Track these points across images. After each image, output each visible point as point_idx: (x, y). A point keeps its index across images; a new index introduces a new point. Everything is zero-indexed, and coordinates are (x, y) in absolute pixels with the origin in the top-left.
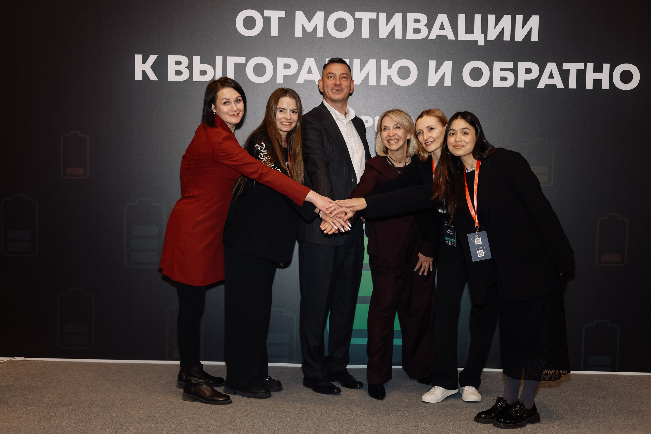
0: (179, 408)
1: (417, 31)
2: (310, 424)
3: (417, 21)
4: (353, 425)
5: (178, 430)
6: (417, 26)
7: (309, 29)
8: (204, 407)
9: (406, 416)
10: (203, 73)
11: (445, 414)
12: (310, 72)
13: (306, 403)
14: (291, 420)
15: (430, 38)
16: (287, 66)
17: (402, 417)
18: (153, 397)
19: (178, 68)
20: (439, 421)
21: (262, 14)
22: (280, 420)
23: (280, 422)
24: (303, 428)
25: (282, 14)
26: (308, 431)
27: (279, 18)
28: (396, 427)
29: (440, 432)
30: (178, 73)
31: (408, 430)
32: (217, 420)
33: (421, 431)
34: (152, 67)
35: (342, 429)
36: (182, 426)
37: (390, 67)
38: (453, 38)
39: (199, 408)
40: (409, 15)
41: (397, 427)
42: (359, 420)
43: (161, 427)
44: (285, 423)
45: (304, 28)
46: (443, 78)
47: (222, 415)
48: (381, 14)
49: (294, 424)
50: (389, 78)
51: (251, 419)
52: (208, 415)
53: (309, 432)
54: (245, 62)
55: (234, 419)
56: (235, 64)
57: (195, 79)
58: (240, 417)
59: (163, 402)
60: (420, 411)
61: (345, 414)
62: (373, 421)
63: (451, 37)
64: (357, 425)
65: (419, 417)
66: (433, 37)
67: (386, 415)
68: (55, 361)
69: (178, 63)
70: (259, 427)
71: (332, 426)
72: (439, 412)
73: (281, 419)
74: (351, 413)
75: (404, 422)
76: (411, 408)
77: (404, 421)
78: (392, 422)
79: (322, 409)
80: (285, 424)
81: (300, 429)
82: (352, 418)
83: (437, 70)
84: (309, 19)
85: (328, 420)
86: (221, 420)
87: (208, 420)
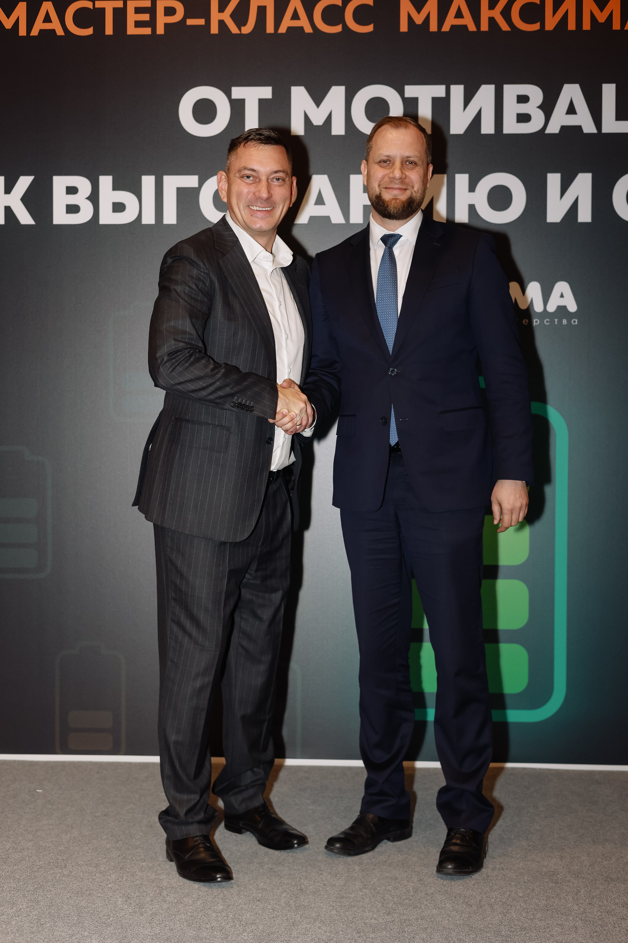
0: (56, 865)
1: (524, 118)
2: (322, 905)
3: (523, 99)
4: (414, 908)
5: (43, 921)
6: (523, 108)
7: (318, 120)
8: (108, 864)
9: (525, 882)
10: (118, 207)
11: (605, 875)
12: (320, 201)
13: (316, 850)
14: (284, 895)
15: (548, 131)
17: (515, 886)
18: (12, 837)
19: (72, 200)
20: (594, 894)
21: (228, 94)
22: (260, 895)
23: (259, 901)
24: (306, 917)
25: (266, 92)
26: (318, 924)
27: (262, 102)
28: (505, 911)
29: (600, 922)
30: (73, 209)
31: (532, 919)
32: (130, 896)
33: (560, 922)
34: (24, 199)
35: (389, 918)
36: (53, 911)
37: (472, 188)
38: (594, 130)
39: (97, 866)
40: (507, 88)
41: (507, 912)
42: (427, 894)
43: (8, 915)
44: (270, 904)
45: (307, 120)
46: (574, 207)
47: (141, 884)
48: (453, 88)
49: (289, 906)
50: (472, 208)
51: (200, 893)
52: (113, 882)
53: (319, 928)
54: (197, 186)
55: (165, 893)
56: (179, 190)
57: (103, 220)
58: (178, 889)
59: (28, 849)
60: (552, 870)
61: (396, 879)
62: (455, 897)
63: (589, 128)
64: (423, 907)
65: (551, 885)
66: (553, 128)
67: (483, 880)
69: (72, 190)
70: (214, 915)
71: (369, 911)
72: (592, 871)
73: (262, 892)
74: (409, 876)
75: (520, 897)
76: (532, 861)
77: (521, 895)
78: (496, 898)
79: (350, 867)
80: (270, 907)
81: (301, 918)
82: (411, 889)
83: (564, 190)
84: (318, 100)
85: (361, 893)
86: (137, 894)
87: (111, 894)
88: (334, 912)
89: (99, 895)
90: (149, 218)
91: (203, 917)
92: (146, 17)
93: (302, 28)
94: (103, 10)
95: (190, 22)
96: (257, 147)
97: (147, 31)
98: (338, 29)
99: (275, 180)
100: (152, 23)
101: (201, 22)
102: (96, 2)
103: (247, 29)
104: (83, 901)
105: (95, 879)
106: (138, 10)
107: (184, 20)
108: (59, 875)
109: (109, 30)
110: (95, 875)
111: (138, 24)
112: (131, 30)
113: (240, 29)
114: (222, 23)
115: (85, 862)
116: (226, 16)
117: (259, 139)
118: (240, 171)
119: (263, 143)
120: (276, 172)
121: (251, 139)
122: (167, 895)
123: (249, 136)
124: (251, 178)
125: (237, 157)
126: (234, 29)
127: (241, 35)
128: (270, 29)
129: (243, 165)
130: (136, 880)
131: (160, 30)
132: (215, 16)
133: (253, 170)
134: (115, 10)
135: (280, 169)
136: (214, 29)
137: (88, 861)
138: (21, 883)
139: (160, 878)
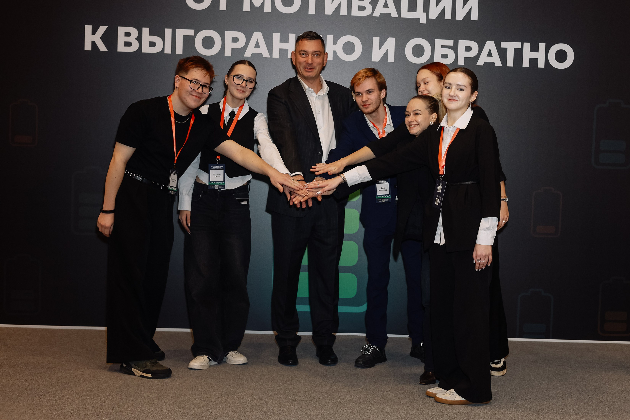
1: (362, 8)
2: (249, 383)
4: (291, 384)
6: (362, 3)
7: (257, 3)
10: (152, 44)
12: (257, 45)
14: (232, 380)
15: (374, 15)
16: (235, 40)
18: (98, 359)
19: (128, 39)
23: (220, 382)
24: (242, 387)
30: (128, 44)
34: (102, 38)
37: (335, 43)
38: (396, 16)
45: (252, 4)
46: (386, 54)
49: (234, 384)
50: (335, 53)
54: (194, 35)
56: (184, 37)
57: (144, 51)
62: (310, 381)
63: (394, 15)
64: (295, 384)
66: (377, 14)
69: (128, 34)
70: (200, 386)
71: (270, 386)
73: (222, 379)
75: (339, 382)
78: (328, 382)
80: (225, 384)
81: (239, 387)
82: (290, 379)
83: (381, 46)
85: (267, 380)
90: (168, 50)
96: (307, 41)
99: (315, 55)
117: (308, 38)
118: (299, 51)
119: (309, 39)
120: (316, 52)
121: (305, 37)
123: (304, 36)
124: (305, 55)
125: (299, 45)
129: (301, 49)
133: (305, 51)
135: (317, 50)
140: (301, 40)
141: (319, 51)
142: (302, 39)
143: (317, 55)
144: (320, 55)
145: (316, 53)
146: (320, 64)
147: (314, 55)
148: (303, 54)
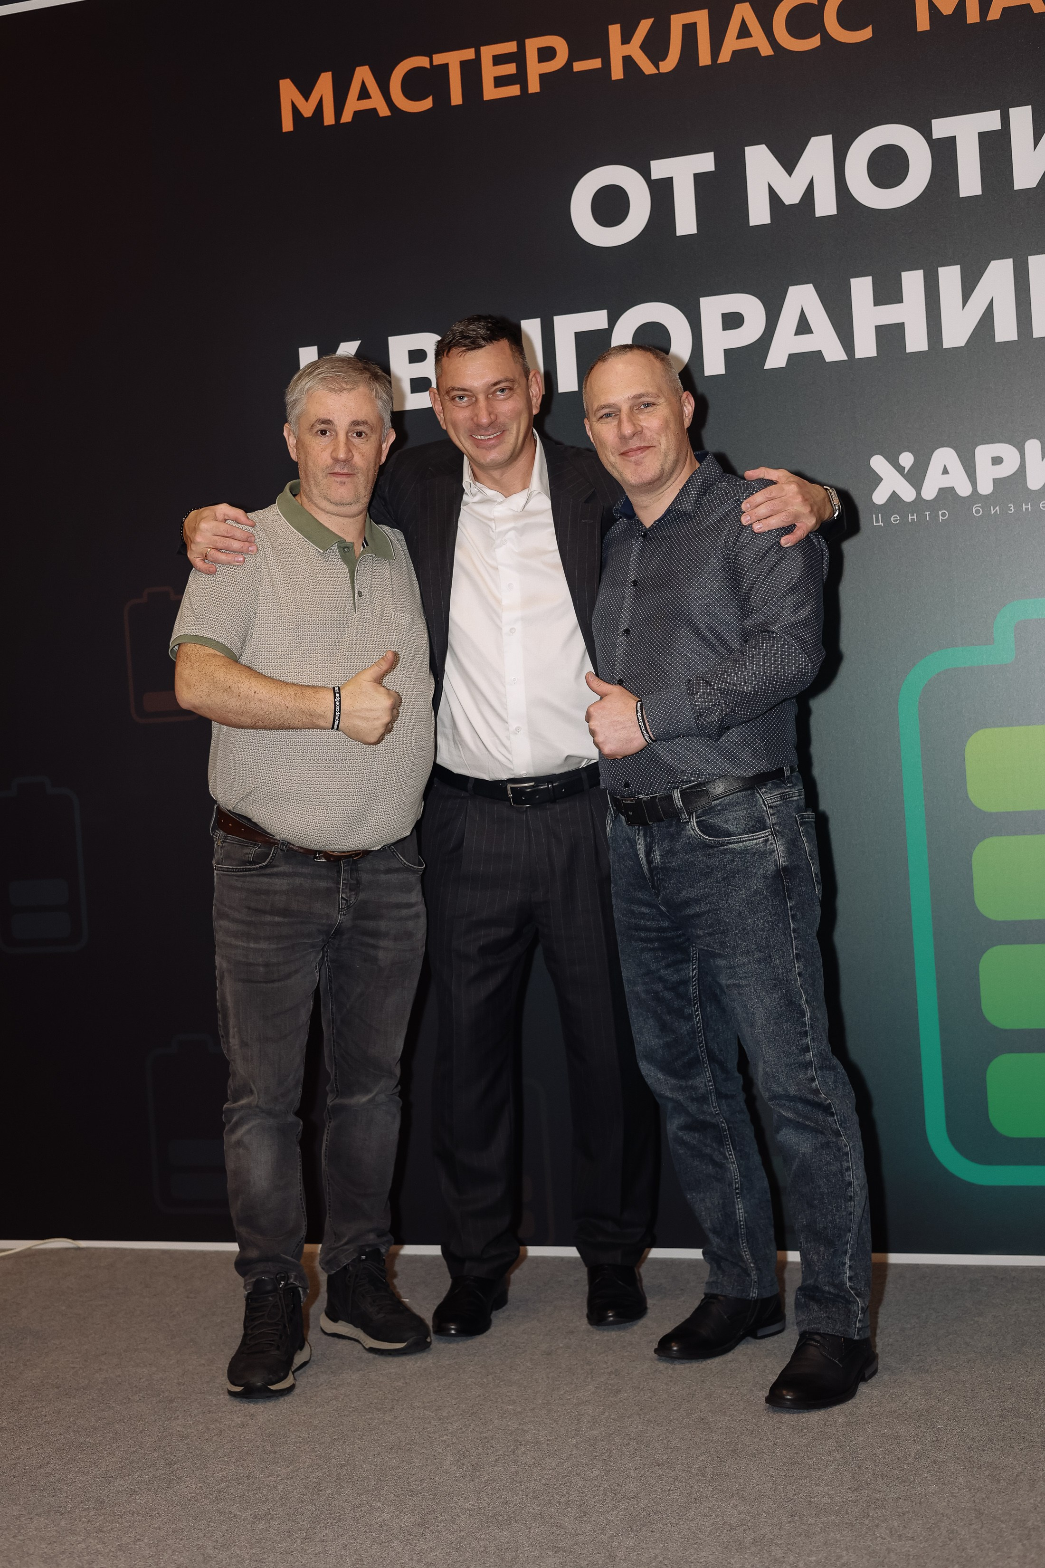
0: (379, 1407)
7: (791, 195)
12: (803, 327)
16: (732, 321)
19: (418, 370)
21: (646, 173)
25: (705, 162)
27: (698, 177)
30: (420, 385)
32: (467, 1454)
39: (439, 1409)
45: (774, 197)
47: (492, 1437)
48: (1015, 112)
52: (452, 1433)
54: (606, 326)
68: (150, 1251)
69: (417, 356)
84: (789, 164)
86: (480, 1450)
87: (440, 1451)
88: (770, 1485)
89: (424, 1450)
91: (562, 1486)
92: (510, 69)
93: (755, 50)
94: (445, 67)
95: (579, 66)
96: (463, 354)
97: (514, 90)
98: (815, 42)
99: (499, 393)
100: (520, 77)
101: (596, 63)
102: (434, 56)
103: (668, 65)
104: (395, 1458)
105: (427, 1428)
106: (498, 60)
107: (569, 64)
108: (376, 1421)
109: (456, 98)
110: (430, 1423)
111: (500, 81)
112: (490, 92)
113: (657, 67)
114: (628, 61)
115: (423, 1403)
116: (634, 49)
117: (464, 344)
119: (469, 348)
120: (496, 384)
121: (454, 345)
122: (524, 1453)
124: (466, 399)
126: (647, 67)
127: (660, 75)
128: (705, 58)
130: (489, 1430)
131: (534, 86)
132: (617, 51)
133: (466, 389)
134: (464, 64)
136: (617, 72)
137: (429, 1402)
138: (317, 1432)
139: (525, 1428)
140: (445, 353)
141: (507, 380)
142: (449, 351)
143: (502, 390)
144: (511, 389)
145: (498, 386)
146: (518, 415)
147: (495, 391)
148: (461, 398)
